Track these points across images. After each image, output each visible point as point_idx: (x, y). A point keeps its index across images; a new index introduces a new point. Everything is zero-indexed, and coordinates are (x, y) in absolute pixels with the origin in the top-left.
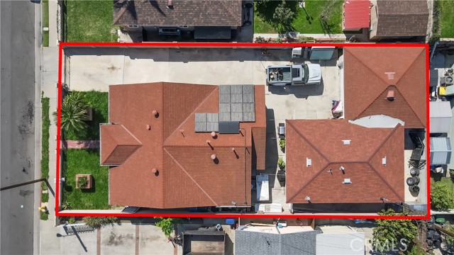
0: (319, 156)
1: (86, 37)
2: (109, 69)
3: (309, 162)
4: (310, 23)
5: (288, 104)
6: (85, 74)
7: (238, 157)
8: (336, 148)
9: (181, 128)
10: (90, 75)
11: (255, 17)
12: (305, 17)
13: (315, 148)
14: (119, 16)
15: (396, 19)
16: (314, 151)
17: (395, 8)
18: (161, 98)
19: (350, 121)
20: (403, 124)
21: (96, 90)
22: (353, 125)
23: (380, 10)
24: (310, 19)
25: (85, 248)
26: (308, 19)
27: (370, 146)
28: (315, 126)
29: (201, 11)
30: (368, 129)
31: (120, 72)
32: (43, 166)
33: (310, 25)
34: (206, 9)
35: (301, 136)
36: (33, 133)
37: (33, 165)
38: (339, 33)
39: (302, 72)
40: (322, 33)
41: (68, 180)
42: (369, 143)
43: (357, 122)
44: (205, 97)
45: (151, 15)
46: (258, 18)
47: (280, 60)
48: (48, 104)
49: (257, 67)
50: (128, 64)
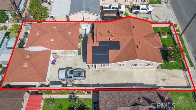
0: (65, 35)
1: (183, 95)
2: (166, 80)
3: (70, 33)
4: (61, 104)
5: (76, 65)
6: (177, 77)
7: (100, 33)
8: (57, 37)
9: (126, 43)
10: (174, 77)
11: (91, 107)
12: (63, 108)
13: (66, 38)
14: (168, 95)
15: (14, 96)
16: (67, 37)
17: (12, 103)
18: (137, 53)
19: (49, 49)
20: (25, 49)
21: (169, 70)
22: (48, 48)
23: (22, 101)
24: (60, 106)
25: (156, 16)
26: (62, 107)
27: (42, 38)
28: (65, 47)
29: (122, 97)
30: (41, 46)
31: (159, 78)
32: (183, 41)
33: (61, 103)
34: (120, 98)
35: (72, 43)
36: (192, 53)
37: (187, 42)
38: (45, 99)
39: (68, 73)
40: (55, 99)
41: (170, 36)
42: (43, 40)
43: (46, 49)
44: (116, 58)
45: (150, 95)
46: (89, 107)
47: (79, 84)
48: (190, 64)
49: (90, 81)
50: (156, 82)
